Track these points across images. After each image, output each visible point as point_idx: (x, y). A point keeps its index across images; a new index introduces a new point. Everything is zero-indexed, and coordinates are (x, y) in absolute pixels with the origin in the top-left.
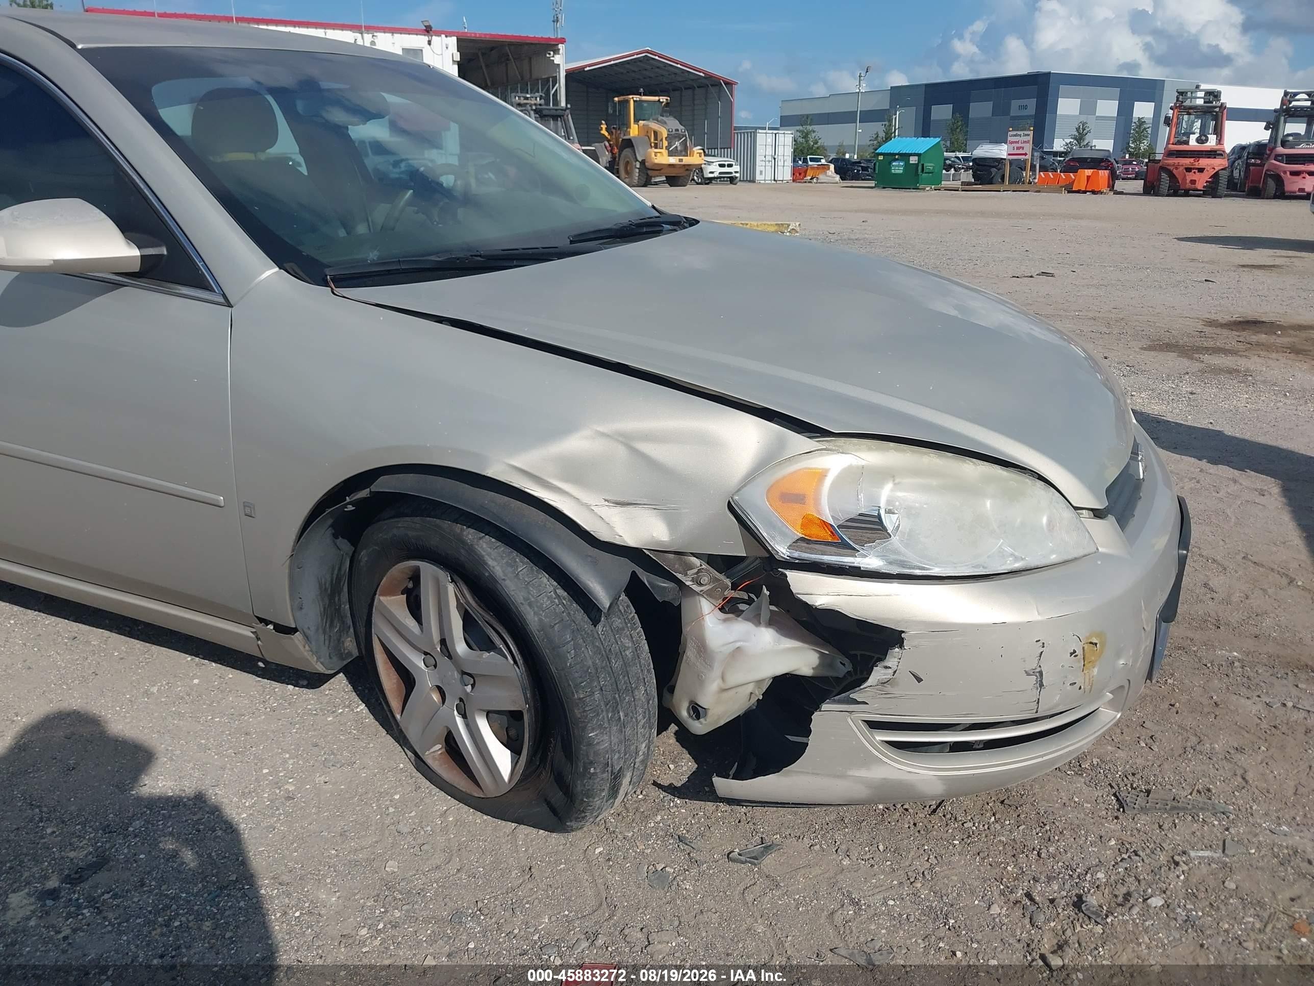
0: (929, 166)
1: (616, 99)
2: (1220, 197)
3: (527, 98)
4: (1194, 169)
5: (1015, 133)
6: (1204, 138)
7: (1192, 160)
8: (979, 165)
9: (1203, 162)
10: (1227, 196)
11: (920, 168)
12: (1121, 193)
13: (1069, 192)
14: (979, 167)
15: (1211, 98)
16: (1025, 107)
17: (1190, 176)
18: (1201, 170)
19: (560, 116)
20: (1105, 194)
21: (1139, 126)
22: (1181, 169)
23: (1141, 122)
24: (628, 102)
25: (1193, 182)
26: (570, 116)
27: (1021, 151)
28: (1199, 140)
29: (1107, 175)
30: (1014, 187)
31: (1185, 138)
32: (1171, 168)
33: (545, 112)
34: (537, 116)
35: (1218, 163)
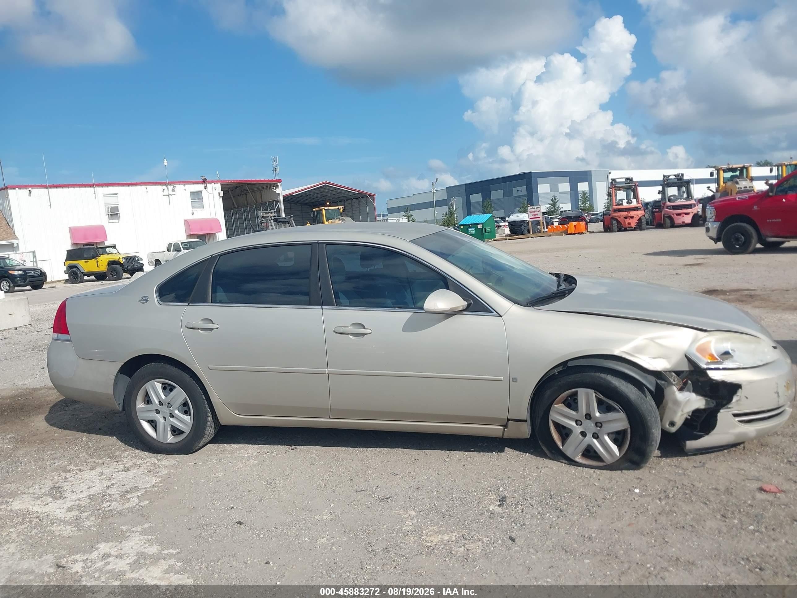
0: (488, 228)
1: (314, 209)
2: (644, 230)
3: (268, 213)
4: (628, 217)
5: (531, 207)
6: (630, 201)
7: (626, 213)
8: (511, 225)
9: (632, 213)
10: (648, 229)
11: (484, 230)
12: (593, 232)
13: (566, 234)
14: (513, 226)
15: (629, 181)
16: (521, 191)
17: (627, 221)
18: (632, 217)
19: (287, 221)
20: (585, 234)
21: (584, 195)
22: (622, 218)
23: (584, 193)
24: (321, 210)
25: (629, 224)
26: (293, 221)
27: (536, 216)
28: (628, 203)
29: (584, 224)
30: (535, 235)
31: (621, 202)
32: (617, 218)
33: (279, 220)
34: (275, 222)
35: (640, 213)
